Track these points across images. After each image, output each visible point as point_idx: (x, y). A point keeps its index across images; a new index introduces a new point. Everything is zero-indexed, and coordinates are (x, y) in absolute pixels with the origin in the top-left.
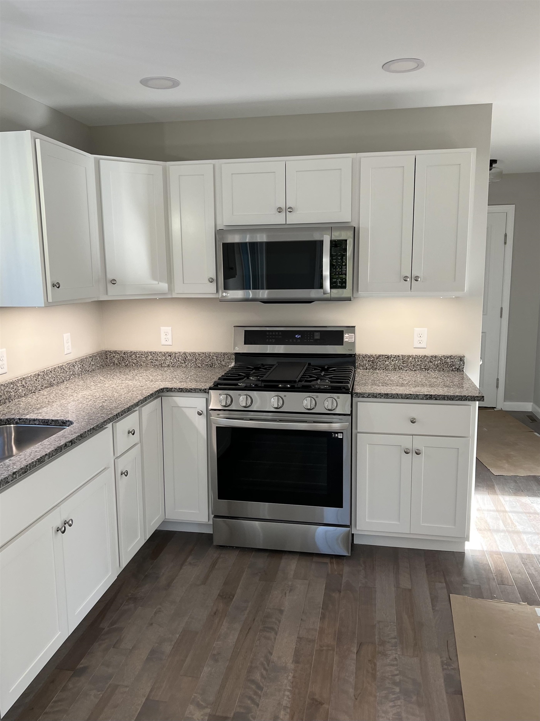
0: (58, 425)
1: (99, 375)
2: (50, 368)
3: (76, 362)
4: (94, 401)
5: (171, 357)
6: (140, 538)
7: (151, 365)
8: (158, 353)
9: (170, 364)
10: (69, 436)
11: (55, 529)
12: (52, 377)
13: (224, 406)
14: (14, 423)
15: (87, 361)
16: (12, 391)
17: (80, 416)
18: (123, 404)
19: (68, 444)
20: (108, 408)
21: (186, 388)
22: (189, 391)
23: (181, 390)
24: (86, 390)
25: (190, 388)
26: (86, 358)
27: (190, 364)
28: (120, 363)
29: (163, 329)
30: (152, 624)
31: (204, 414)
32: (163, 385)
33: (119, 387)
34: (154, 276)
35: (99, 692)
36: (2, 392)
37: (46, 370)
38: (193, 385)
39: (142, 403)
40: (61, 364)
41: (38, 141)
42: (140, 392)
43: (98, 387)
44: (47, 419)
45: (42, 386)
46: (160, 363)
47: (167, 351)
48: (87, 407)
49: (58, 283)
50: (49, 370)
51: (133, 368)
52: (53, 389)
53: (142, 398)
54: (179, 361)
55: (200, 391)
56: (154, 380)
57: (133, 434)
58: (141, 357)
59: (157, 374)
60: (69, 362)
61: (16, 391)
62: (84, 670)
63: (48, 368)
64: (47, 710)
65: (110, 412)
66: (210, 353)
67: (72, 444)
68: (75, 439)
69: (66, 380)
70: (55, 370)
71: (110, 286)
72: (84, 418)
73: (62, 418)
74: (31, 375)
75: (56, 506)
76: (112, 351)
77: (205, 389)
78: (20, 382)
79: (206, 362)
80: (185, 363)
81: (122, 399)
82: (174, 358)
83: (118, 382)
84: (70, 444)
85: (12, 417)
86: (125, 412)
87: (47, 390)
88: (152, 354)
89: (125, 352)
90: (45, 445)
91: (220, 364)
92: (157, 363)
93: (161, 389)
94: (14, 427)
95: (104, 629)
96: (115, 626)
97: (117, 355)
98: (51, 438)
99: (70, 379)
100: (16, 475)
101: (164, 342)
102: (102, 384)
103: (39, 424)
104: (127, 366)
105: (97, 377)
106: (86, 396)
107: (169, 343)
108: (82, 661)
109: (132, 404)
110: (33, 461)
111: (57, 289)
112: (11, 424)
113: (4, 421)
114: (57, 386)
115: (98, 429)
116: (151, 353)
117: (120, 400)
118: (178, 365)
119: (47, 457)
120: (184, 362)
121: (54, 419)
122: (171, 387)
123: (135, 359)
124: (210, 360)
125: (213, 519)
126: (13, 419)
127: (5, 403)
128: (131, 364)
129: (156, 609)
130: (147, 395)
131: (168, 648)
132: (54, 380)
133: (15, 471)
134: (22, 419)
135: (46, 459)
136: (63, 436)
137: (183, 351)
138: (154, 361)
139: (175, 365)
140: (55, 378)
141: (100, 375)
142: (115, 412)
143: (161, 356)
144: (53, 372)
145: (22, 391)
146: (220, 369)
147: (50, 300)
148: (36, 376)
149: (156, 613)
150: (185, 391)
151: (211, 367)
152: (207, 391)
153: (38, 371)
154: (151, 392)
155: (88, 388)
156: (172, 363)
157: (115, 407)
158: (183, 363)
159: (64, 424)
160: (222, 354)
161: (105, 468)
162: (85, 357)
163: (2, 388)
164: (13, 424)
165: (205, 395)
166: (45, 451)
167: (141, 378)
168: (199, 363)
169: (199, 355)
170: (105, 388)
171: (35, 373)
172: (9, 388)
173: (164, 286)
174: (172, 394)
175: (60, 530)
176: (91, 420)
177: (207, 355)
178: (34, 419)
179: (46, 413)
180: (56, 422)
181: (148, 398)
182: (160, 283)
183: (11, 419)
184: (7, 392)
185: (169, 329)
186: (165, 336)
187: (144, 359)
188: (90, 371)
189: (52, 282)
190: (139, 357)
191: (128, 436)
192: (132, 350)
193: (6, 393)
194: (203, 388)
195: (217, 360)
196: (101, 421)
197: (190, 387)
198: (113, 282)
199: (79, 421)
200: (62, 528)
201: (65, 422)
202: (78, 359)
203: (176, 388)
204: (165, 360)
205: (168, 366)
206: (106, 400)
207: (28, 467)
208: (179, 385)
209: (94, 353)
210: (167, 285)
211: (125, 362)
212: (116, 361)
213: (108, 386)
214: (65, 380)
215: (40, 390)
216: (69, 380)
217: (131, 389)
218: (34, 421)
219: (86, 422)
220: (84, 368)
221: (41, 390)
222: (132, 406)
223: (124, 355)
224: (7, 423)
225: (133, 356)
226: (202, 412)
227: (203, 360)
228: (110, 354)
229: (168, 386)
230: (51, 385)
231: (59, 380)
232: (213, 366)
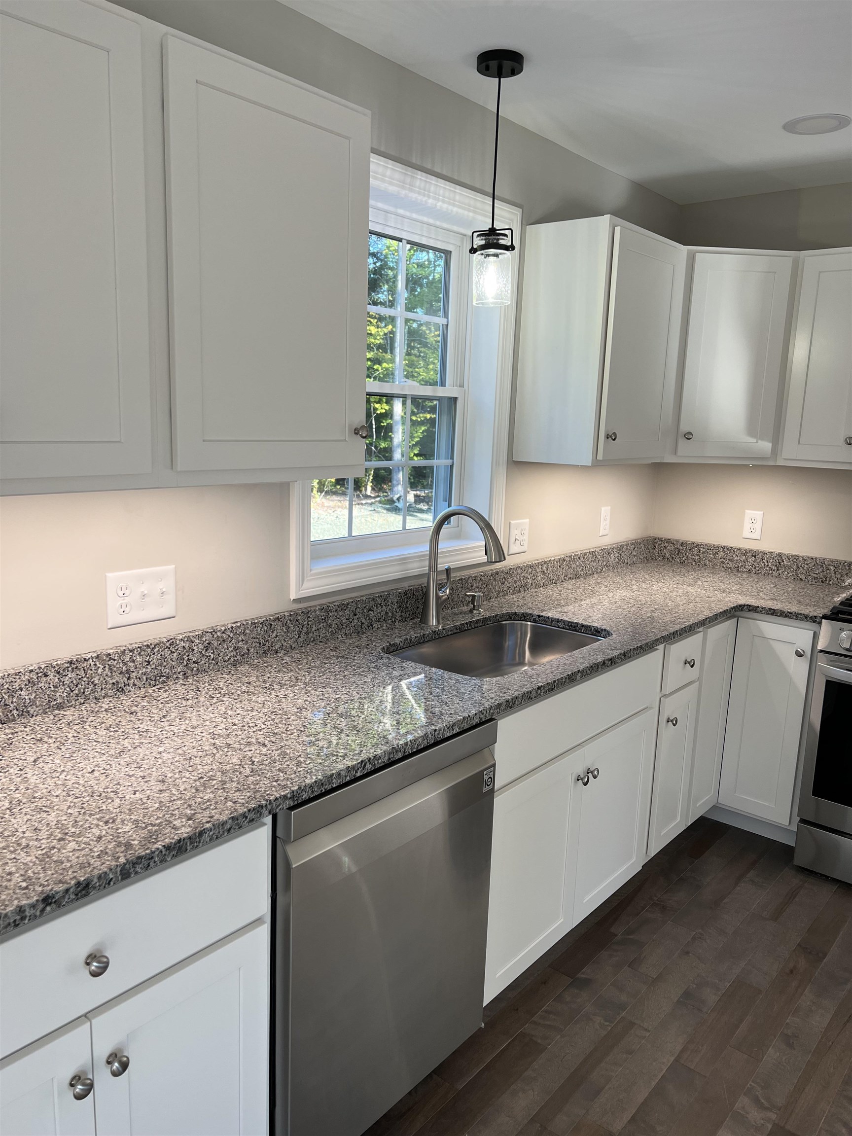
0: (589, 633)
1: (642, 571)
2: (579, 552)
3: (613, 548)
4: (638, 607)
5: (755, 558)
6: (679, 822)
7: (720, 567)
8: (735, 550)
9: (753, 569)
10: (608, 651)
11: (575, 777)
12: (580, 565)
13: (846, 650)
14: (532, 621)
15: (627, 549)
16: (529, 577)
17: (621, 626)
18: (683, 619)
19: (606, 662)
20: (660, 621)
21: (782, 609)
22: (786, 616)
23: (773, 612)
24: (627, 590)
25: (789, 611)
26: (627, 545)
27: (786, 573)
28: (673, 557)
29: (749, 513)
30: (688, 953)
31: (806, 657)
32: (742, 600)
33: (674, 593)
34: (752, 429)
35: (606, 1021)
36: (518, 576)
37: (573, 554)
38: (794, 609)
39: (710, 622)
40: (593, 548)
41: (618, 230)
42: (707, 604)
43: (642, 589)
44: (576, 623)
45: (566, 577)
46: (736, 566)
47: (751, 548)
48: (629, 615)
49: (615, 434)
50: (577, 555)
51: (692, 568)
52: (579, 582)
53: (711, 615)
54: (768, 566)
55: (806, 618)
56: (727, 590)
57: (692, 666)
58: (707, 553)
59: (731, 581)
60: (604, 547)
61: (535, 577)
62: (587, 982)
63: (577, 552)
64: (535, 1019)
65: (663, 628)
66: (824, 559)
67: (611, 663)
68: (617, 657)
69: (597, 573)
70: (586, 556)
71: (682, 442)
72: (627, 629)
73: (596, 625)
74: (555, 559)
75: (579, 745)
76: (664, 539)
77: (815, 617)
78: (540, 567)
79: (814, 574)
80: (778, 570)
81: (680, 611)
82: (761, 561)
83: (671, 586)
84: (610, 662)
85: (529, 611)
86: (686, 631)
87: (572, 583)
88: (725, 550)
89: (683, 543)
90: (577, 657)
91: (840, 579)
92: (731, 564)
93: (740, 606)
94: (531, 625)
95: (616, 935)
96: (631, 937)
97: (671, 546)
98: (583, 650)
99: (602, 571)
100: (541, 691)
101: (746, 533)
102: (648, 586)
103: (563, 628)
104: (684, 564)
105: (640, 574)
106: (626, 599)
107: (756, 535)
108: (584, 970)
109: (696, 621)
110: (562, 676)
111: (613, 441)
112: (528, 621)
113: (519, 615)
114: (585, 579)
115: (647, 649)
116: (724, 548)
117: (678, 613)
118: (766, 572)
119: (580, 674)
120: (776, 568)
121: (584, 623)
122: (756, 605)
123: (698, 555)
124: (823, 571)
125: (798, 824)
126: (531, 614)
127: (519, 591)
128: (689, 561)
129: (694, 933)
130: (719, 612)
131: (711, 998)
132: (582, 570)
133: (540, 684)
134: (542, 616)
135: (578, 677)
136: (600, 650)
137: (776, 549)
138: (727, 562)
139: (760, 571)
140: (583, 567)
141: (644, 571)
142: (671, 629)
143: (740, 555)
144: (582, 559)
145: (541, 579)
146: (839, 587)
147: (600, 457)
148: (561, 562)
149: (694, 938)
150: (779, 615)
151: (822, 582)
152: (818, 620)
153: (564, 554)
154: (725, 608)
155: (628, 588)
156: (755, 568)
157: (670, 621)
158: (774, 571)
159: (598, 633)
160: (846, 564)
161: (647, 708)
162: (626, 543)
163: (518, 572)
164: (530, 622)
165: (814, 626)
166: (577, 666)
167: (706, 584)
168: (803, 573)
169: (805, 560)
170: (653, 591)
171: (560, 557)
172: (527, 573)
173: (765, 446)
174: (755, 615)
175: (582, 779)
176: (636, 634)
177: (818, 562)
178: (558, 619)
179: (574, 614)
180: (587, 629)
181: (720, 616)
182: (759, 441)
183: (528, 614)
184: (524, 577)
185: (758, 514)
186: (751, 525)
187: (711, 556)
188: (629, 563)
189: (606, 431)
190: (704, 552)
191: (684, 667)
192: (694, 541)
193: (522, 579)
194: (811, 614)
195: (835, 573)
196: (651, 638)
197: (788, 609)
198: (688, 436)
199: (620, 633)
200: (585, 777)
201: (599, 630)
202: (617, 545)
203: (765, 608)
204: (745, 562)
205: (749, 571)
206: (656, 609)
207: (556, 684)
208: (770, 603)
209: (638, 539)
210: (770, 445)
211: (680, 558)
212: (667, 555)
213: (658, 589)
214: (595, 573)
215: (562, 581)
216: (600, 572)
217: (692, 599)
218: (558, 622)
219: (630, 635)
220: (622, 558)
221: (564, 581)
222: (696, 624)
223: (682, 546)
224: (522, 619)
225: (695, 550)
226: (804, 652)
227: (810, 569)
228: (660, 543)
229: (752, 602)
230: (577, 576)
231: (587, 571)
232: (826, 581)
